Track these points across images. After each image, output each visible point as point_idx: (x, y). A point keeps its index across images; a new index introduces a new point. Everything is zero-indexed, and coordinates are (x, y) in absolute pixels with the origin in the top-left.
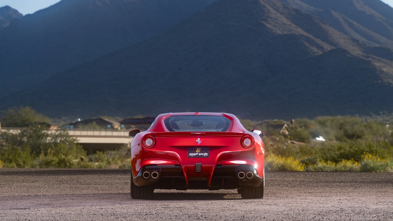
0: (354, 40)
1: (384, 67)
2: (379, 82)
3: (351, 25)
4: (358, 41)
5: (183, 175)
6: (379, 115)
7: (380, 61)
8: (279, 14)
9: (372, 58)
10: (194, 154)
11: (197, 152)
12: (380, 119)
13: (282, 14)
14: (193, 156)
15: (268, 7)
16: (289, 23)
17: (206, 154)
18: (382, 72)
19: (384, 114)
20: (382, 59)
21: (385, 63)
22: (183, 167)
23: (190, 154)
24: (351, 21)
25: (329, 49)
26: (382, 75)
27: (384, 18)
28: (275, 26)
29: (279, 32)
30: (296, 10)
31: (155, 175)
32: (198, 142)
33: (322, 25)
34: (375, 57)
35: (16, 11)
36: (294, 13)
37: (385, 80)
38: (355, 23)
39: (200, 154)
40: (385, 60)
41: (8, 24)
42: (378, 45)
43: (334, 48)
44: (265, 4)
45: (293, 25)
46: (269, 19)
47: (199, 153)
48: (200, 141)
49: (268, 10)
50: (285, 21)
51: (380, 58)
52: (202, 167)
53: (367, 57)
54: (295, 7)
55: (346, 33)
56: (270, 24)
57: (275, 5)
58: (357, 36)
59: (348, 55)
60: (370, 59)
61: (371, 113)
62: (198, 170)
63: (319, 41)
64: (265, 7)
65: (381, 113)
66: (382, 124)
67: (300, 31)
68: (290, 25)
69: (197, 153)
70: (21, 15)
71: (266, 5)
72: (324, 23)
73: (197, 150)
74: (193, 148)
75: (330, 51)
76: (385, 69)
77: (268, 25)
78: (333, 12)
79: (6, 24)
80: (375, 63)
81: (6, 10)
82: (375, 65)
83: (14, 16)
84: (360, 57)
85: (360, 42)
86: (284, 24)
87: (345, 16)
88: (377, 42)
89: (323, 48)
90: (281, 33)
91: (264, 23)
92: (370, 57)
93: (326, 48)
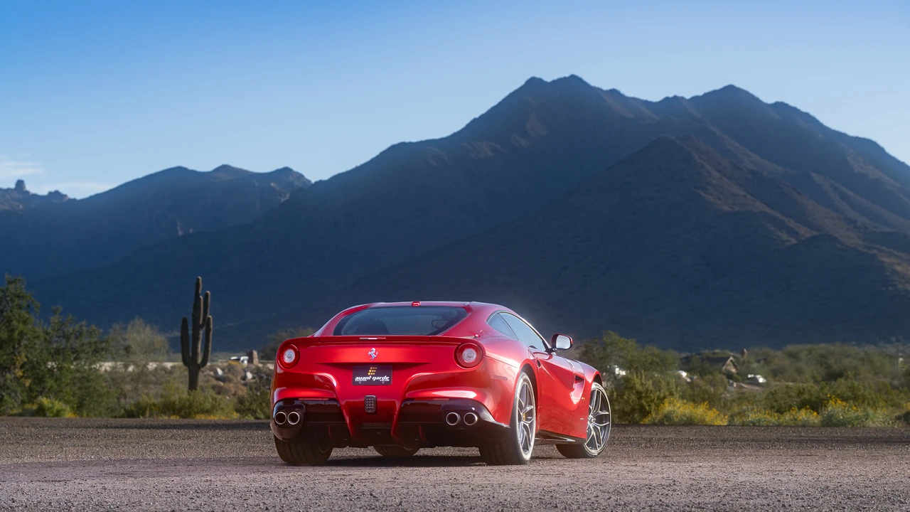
0: (850, 221)
1: (899, 264)
2: (891, 288)
3: (844, 197)
4: (855, 222)
5: (344, 420)
6: (891, 342)
7: (892, 254)
8: (725, 179)
9: (878, 250)
10: (364, 379)
11: (369, 374)
12: (891, 350)
13: (730, 178)
14: (362, 382)
15: (708, 167)
16: (742, 193)
17: (386, 378)
18: (895, 272)
19: (898, 341)
20: (895, 252)
21: (900, 258)
22: (343, 403)
23: (357, 379)
24: (844, 189)
25: (808, 235)
26: (895, 278)
27: (897, 185)
28: (719, 198)
29: (726, 208)
30: (753, 173)
31: (294, 418)
32: (371, 356)
33: (796, 196)
34: (884, 248)
35: (301, 176)
36: (750, 177)
37: (900, 286)
38: (850, 193)
39: (374, 379)
40: (900, 254)
41: (288, 196)
42: (888, 230)
43: (815, 233)
44: (702, 162)
45: (749, 196)
46: (709, 187)
47: (373, 376)
48: (375, 354)
49: (708, 172)
50: (736, 189)
51: (891, 250)
52: (376, 402)
53: (871, 249)
54: (751, 167)
55: (835, 209)
56: (711, 195)
57: (719, 164)
58: (854, 215)
59: (838, 245)
60: (874, 251)
61: (878, 341)
62: (370, 408)
63: (792, 223)
64: (702, 166)
65: (893, 339)
66: (893, 358)
67: (760, 206)
68: (745, 196)
69: (369, 376)
70: (309, 181)
71: (705, 164)
72: (799, 193)
73: (370, 371)
74: (363, 367)
75: (809, 239)
76: (899, 268)
77: (707, 197)
78: (814, 175)
79: (285, 196)
80: (884, 259)
81: (285, 173)
82: (883, 262)
83: (298, 184)
84: (860, 248)
85: (859, 223)
86: (735, 195)
87: (833, 182)
88: (886, 224)
89: (797, 234)
90: (729, 209)
91: (701, 193)
92: (874, 248)
93: (803, 233)
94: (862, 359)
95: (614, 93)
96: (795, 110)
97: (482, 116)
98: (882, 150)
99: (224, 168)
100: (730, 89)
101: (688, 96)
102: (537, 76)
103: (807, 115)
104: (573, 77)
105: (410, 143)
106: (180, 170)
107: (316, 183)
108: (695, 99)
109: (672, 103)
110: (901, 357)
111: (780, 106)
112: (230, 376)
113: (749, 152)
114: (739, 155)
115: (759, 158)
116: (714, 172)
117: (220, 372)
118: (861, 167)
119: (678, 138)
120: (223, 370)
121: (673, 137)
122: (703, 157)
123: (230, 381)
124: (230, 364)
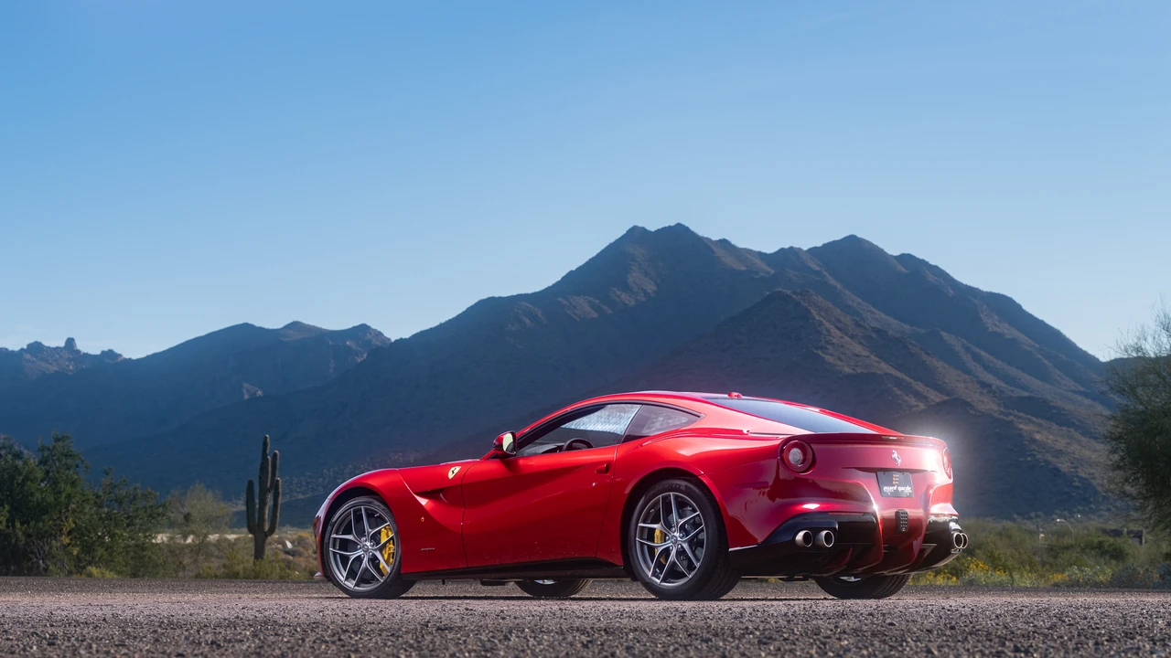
0: (984, 385)
1: (1038, 432)
2: (1029, 459)
3: (976, 357)
4: (990, 386)
6: (1030, 518)
7: (1030, 421)
8: (847, 338)
9: (1015, 416)
12: (1030, 525)
13: (852, 337)
15: (827, 325)
16: (865, 353)
18: (1034, 441)
19: (1037, 516)
20: (1034, 419)
21: (1040, 425)
24: (978, 350)
25: (938, 400)
26: (1034, 447)
27: (1037, 345)
28: (840, 359)
29: (847, 370)
30: (877, 331)
33: (925, 357)
34: (1021, 414)
35: (379, 334)
36: (874, 335)
37: (1039, 456)
38: (983, 353)
40: (1040, 421)
41: (365, 355)
42: (1026, 394)
43: (946, 398)
44: (821, 319)
45: (872, 357)
46: (828, 346)
49: (828, 331)
50: (858, 349)
51: (1029, 416)
53: (1007, 415)
54: (875, 325)
55: (967, 371)
56: (831, 355)
57: (839, 321)
58: (989, 378)
59: (971, 411)
60: (1011, 418)
61: (1015, 516)
63: (919, 387)
64: (821, 324)
65: (1033, 514)
66: (1033, 533)
67: (885, 367)
68: (868, 357)
70: (389, 339)
71: (824, 322)
72: (928, 354)
75: (938, 404)
76: (1038, 437)
77: (827, 357)
78: (945, 335)
79: (362, 356)
80: (1021, 426)
81: (361, 332)
82: (1020, 430)
83: (376, 342)
84: (995, 415)
85: (994, 387)
86: (858, 356)
87: (965, 342)
88: (1024, 388)
89: (926, 398)
90: (851, 371)
91: (821, 354)
92: (1011, 414)
93: (933, 397)
94: (1000, 534)
95: (724, 243)
96: (924, 263)
97: (579, 269)
98: (1019, 307)
99: (295, 326)
100: (852, 240)
101: (805, 248)
102: (640, 225)
103: (936, 267)
104: (679, 225)
105: (500, 298)
106: (246, 326)
107: (396, 341)
108: (813, 251)
109: (787, 257)
110: (1042, 532)
111: (906, 259)
112: (301, 549)
113: (872, 309)
114: (861, 312)
115: (883, 315)
116: (834, 330)
117: (289, 545)
118: (995, 325)
119: (795, 293)
120: (292, 543)
121: (789, 292)
122: (822, 314)
123: (300, 555)
124: (300, 537)
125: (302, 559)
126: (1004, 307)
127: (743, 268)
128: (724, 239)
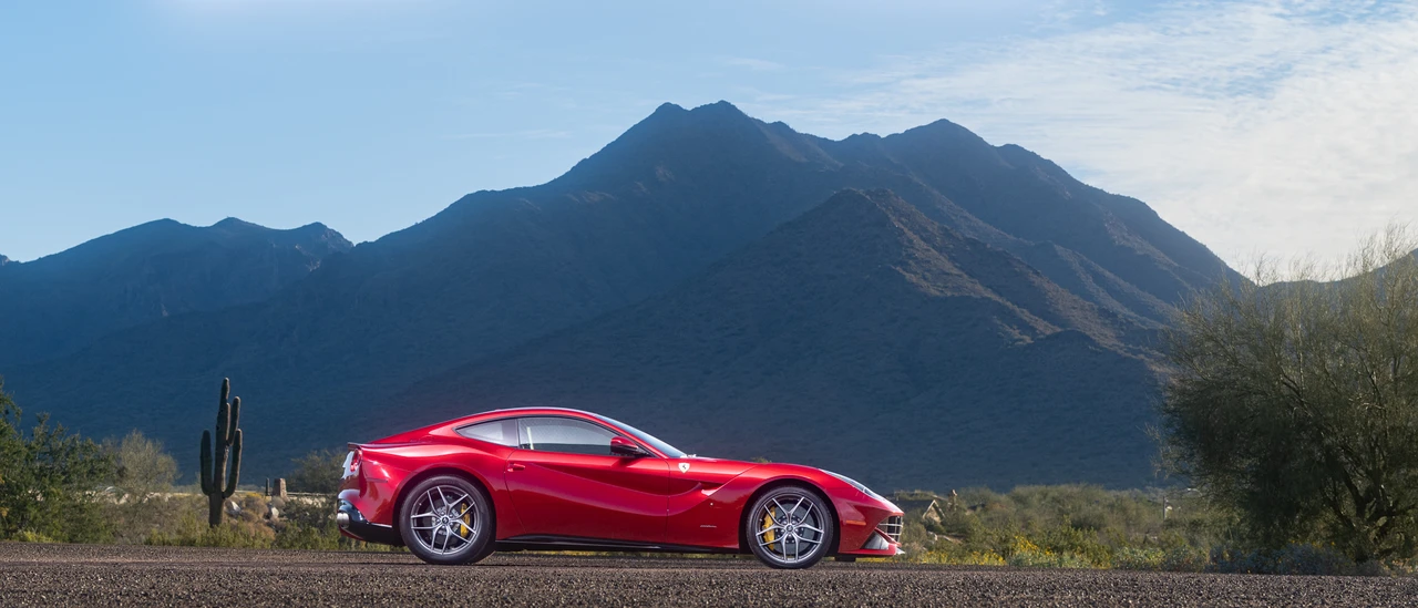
0: (1106, 313)
3: (1098, 278)
4: (1114, 315)
8: (933, 251)
9: (1146, 354)
13: (940, 250)
15: (910, 234)
16: (955, 271)
24: (1100, 269)
25: (1048, 332)
27: (1176, 265)
28: (925, 279)
29: (933, 292)
30: (973, 243)
33: (1033, 277)
34: (1154, 352)
35: (338, 236)
36: (968, 249)
38: (1107, 274)
41: (319, 263)
42: (1161, 326)
43: (1059, 330)
44: (902, 226)
45: (966, 276)
46: (910, 261)
49: (911, 241)
50: (948, 266)
51: (1162, 355)
53: (1136, 352)
54: (970, 235)
55: (1087, 296)
56: (915, 273)
57: (926, 230)
58: (1114, 305)
59: (1091, 347)
60: (1142, 356)
63: (1026, 315)
64: (902, 233)
66: (1156, 506)
67: (982, 291)
68: (960, 276)
70: (350, 243)
71: (906, 230)
72: (1037, 273)
75: (1048, 337)
77: (908, 276)
78: (1058, 248)
79: (315, 264)
80: (1154, 368)
81: (315, 231)
82: (1152, 372)
83: (333, 247)
84: (1120, 352)
85: (1120, 316)
86: (948, 274)
87: (1085, 258)
88: (1161, 319)
89: (1033, 329)
90: (938, 294)
91: (901, 271)
92: (1141, 352)
93: (1041, 329)
94: (1112, 506)
95: (780, 127)
96: (1034, 157)
97: (595, 156)
98: (1154, 215)
99: (230, 223)
100: (943, 126)
101: (883, 134)
103: (1050, 162)
104: (723, 104)
105: (492, 192)
106: (167, 222)
108: (893, 137)
109: (860, 145)
110: (1169, 504)
111: (1012, 151)
112: (250, 512)
113: (967, 214)
114: (954, 218)
115: (981, 223)
116: (916, 240)
117: (235, 506)
118: (1123, 237)
119: (868, 193)
120: (239, 504)
121: (861, 192)
122: (903, 219)
123: (247, 518)
124: (248, 496)
125: (251, 524)
126: (1135, 215)
127: (804, 160)
128: (780, 122)
